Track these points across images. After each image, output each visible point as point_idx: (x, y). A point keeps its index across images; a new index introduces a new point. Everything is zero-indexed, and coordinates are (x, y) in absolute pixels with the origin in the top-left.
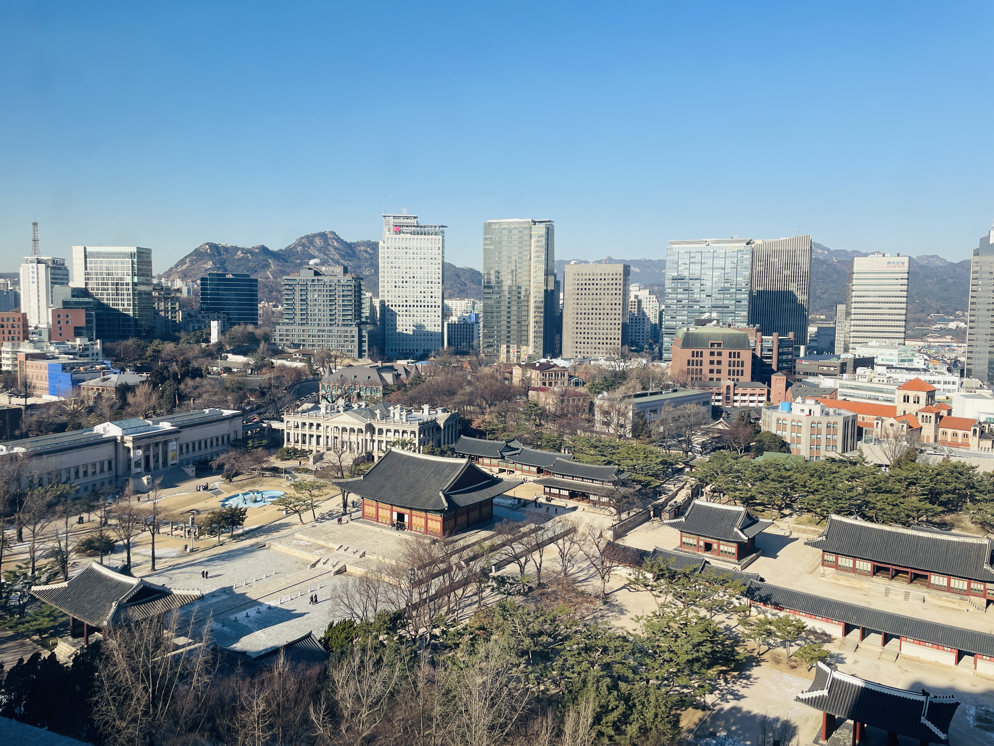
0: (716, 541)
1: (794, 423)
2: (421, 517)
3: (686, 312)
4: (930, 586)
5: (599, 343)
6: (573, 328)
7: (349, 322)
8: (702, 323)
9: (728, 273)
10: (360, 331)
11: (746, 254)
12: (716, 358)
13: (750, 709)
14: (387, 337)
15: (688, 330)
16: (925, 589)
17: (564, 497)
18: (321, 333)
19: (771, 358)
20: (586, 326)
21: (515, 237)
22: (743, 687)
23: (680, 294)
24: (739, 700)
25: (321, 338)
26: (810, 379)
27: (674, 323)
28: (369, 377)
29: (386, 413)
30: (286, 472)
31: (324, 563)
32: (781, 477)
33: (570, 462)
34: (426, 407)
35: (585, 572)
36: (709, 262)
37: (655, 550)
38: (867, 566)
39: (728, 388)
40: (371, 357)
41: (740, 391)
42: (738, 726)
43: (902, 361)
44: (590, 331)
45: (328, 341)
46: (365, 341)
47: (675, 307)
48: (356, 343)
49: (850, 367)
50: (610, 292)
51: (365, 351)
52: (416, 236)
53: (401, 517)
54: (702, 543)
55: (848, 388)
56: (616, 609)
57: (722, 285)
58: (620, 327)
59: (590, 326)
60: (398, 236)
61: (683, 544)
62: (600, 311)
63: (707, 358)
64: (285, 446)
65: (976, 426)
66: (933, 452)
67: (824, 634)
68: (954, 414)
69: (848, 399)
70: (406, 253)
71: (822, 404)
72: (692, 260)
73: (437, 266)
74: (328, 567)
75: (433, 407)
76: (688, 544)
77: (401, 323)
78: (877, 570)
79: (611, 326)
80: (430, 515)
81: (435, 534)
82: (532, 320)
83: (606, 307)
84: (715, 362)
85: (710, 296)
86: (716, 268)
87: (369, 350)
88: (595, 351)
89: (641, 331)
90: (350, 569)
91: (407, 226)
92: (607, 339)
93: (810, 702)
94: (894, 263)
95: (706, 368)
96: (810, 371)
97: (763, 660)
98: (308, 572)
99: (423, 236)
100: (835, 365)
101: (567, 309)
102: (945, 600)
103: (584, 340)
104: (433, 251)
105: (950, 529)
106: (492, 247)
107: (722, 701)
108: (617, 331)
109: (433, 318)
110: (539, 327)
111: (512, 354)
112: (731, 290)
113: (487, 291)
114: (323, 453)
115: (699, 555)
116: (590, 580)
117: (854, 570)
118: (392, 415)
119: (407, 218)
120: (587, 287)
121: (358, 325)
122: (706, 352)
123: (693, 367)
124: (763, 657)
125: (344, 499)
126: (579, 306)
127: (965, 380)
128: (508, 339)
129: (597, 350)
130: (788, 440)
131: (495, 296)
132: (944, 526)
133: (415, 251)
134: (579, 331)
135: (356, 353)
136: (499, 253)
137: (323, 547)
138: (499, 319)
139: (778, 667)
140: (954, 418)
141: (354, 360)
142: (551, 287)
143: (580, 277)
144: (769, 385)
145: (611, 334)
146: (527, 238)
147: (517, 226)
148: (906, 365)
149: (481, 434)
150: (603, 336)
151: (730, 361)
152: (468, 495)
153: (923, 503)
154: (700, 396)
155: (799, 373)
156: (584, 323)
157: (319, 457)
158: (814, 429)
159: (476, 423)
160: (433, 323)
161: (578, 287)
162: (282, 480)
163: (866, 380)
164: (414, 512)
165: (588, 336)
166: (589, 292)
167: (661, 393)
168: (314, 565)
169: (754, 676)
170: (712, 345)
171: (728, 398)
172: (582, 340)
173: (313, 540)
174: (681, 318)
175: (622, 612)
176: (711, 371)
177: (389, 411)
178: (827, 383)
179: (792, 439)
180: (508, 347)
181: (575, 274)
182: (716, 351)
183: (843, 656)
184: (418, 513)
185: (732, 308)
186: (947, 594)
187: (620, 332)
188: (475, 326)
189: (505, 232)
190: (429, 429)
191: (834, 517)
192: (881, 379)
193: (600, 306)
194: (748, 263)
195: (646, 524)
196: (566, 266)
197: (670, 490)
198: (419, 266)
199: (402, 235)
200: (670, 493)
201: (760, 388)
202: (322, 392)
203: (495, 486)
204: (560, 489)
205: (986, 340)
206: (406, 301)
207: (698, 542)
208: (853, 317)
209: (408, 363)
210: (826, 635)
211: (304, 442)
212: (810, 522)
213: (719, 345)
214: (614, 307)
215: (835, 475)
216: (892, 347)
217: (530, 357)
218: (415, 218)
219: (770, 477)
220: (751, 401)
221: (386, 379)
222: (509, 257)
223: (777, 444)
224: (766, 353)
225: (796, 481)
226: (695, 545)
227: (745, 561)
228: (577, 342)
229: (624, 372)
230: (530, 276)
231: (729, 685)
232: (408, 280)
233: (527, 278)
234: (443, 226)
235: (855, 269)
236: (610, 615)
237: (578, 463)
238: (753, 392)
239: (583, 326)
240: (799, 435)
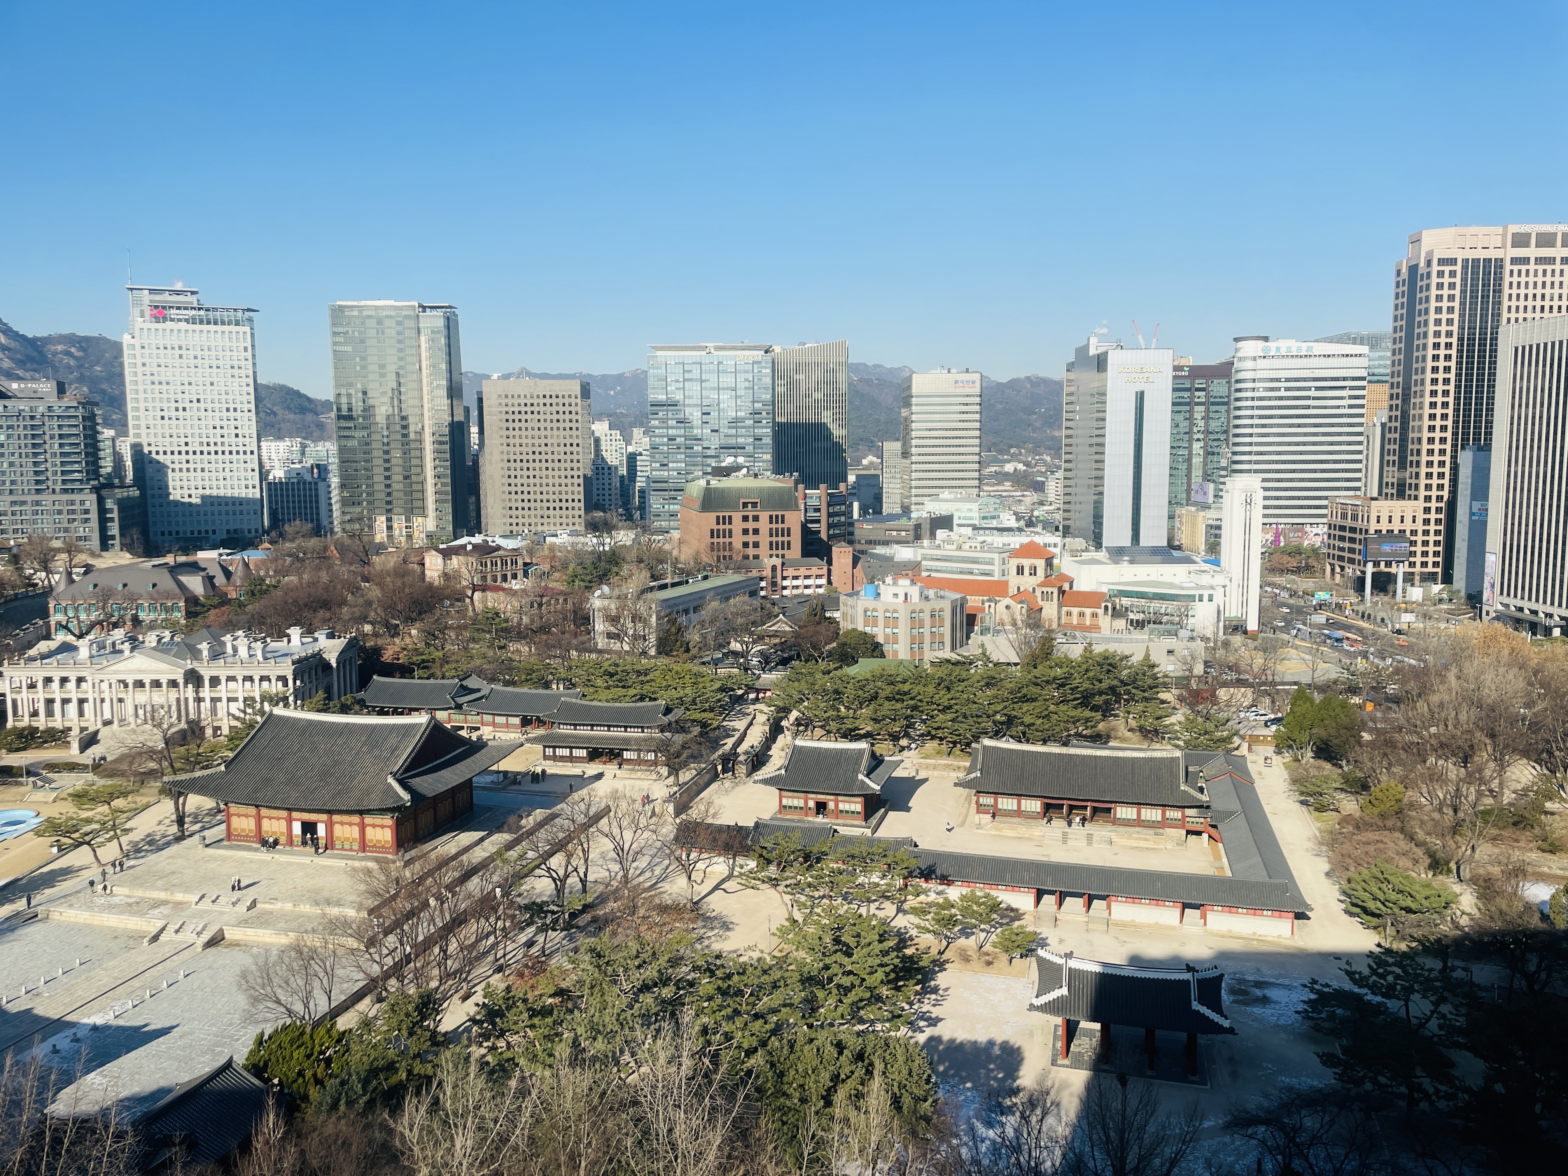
0: (832, 797)
1: (888, 615)
2: (350, 824)
3: (683, 456)
4: (1116, 822)
5: (548, 508)
6: (503, 484)
7: (77, 486)
8: (725, 472)
9: (741, 397)
10: (101, 502)
11: (765, 368)
12: (751, 525)
13: (955, 1036)
14: (150, 510)
15: (708, 483)
16: (1110, 827)
17: (579, 759)
18: (17, 508)
19: (818, 521)
20: (525, 481)
21: (392, 333)
22: (934, 1005)
23: (672, 428)
24: (935, 1025)
25: (18, 517)
26: (880, 550)
27: (666, 473)
28: (154, 585)
29: (217, 648)
30: (29, 773)
31: (177, 931)
32: (898, 693)
33: (579, 701)
34: (295, 632)
35: (648, 874)
36: (713, 378)
37: (757, 824)
38: (1034, 805)
39: (774, 568)
40: (127, 547)
41: (790, 572)
42: (947, 1064)
43: (984, 518)
44: (532, 489)
45: (35, 522)
46: (112, 520)
47: (666, 448)
48: (95, 523)
49: (926, 529)
50: (561, 425)
51: (113, 537)
52: (198, 327)
53: (309, 828)
54: (811, 804)
55: (933, 559)
56: (716, 923)
57: (734, 414)
58: (581, 481)
59: (531, 480)
60: (160, 326)
61: (783, 808)
62: (547, 457)
63: (738, 525)
64: (10, 724)
65: (1106, 601)
66: (1064, 641)
67: (1010, 909)
68: (1075, 588)
69: (933, 574)
70: (181, 356)
71: (919, 584)
72: (687, 376)
73: (244, 381)
74: (188, 936)
75: (309, 631)
76: (790, 807)
77: (178, 484)
78: (1050, 809)
79: (566, 481)
80: (368, 819)
81: (382, 848)
82: (429, 472)
83: (556, 449)
84: (751, 532)
85: (717, 431)
86: (724, 389)
87: (122, 535)
88: (542, 520)
89: (607, 487)
90: (231, 934)
91: (179, 308)
92: (561, 500)
93: (1047, 1008)
94: (962, 382)
95: (737, 540)
96: (875, 538)
97: (947, 961)
98: (146, 954)
99: (212, 327)
100: (907, 528)
101: (491, 453)
102: (1136, 839)
103: (523, 505)
104: (235, 353)
105: (1106, 742)
106: (349, 349)
107: (914, 1031)
108: (576, 489)
109: (242, 474)
110: (443, 485)
111: (396, 532)
112: (747, 422)
113: (344, 424)
114: (96, 732)
115: (809, 822)
116: (660, 885)
117: (1018, 813)
118: (229, 650)
119: (178, 293)
120: (523, 417)
121: (97, 490)
122: (737, 517)
123: (718, 540)
124: (944, 957)
125: (177, 809)
126: (511, 449)
127: (1067, 540)
128: (389, 507)
129: (545, 520)
130: (880, 639)
131: (358, 434)
132: (1099, 739)
133: (199, 353)
134: (513, 489)
135: (95, 542)
136: (363, 359)
137: (164, 903)
138: (370, 474)
139: (969, 966)
140: (1079, 593)
141: (93, 555)
142: (459, 417)
143: (510, 401)
144: (830, 563)
145: (567, 493)
146: (413, 333)
147: (392, 313)
148: (994, 523)
149: (405, 671)
150: (554, 497)
151: (771, 529)
152: (434, 775)
153: (1080, 710)
154: (744, 584)
155: (859, 542)
156: (522, 476)
157: (89, 741)
158: (915, 622)
159: (391, 652)
160: (243, 483)
161: (507, 417)
162: (22, 789)
163: (954, 547)
164: (336, 818)
165: (529, 497)
166: (527, 425)
167: (687, 582)
168: (155, 938)
169: (942, 987)
170: (745, 505)
171: (774, 584)
172: (520, 505)
173: (139, 893)
174: (675, 465)
175: (726, 926)
176: (746, 545)
177: (224, 644)
178: (904, 553)
179: (886, 636)
180: (389, 520)
181: (500, 396)
182: (751, 514)
183: (1043, 936)
184: (346, 818)
185: (749, 449)
186: (1138, 829)
187: (581, 489)
188: (321, 486)
189: (372, 323)
190: (311, 669)
191: (987, 742)
192: (973, 545)
193: (546, 448)
194: (768, 380)
195: (714, 786)
196: (484, 382)
197: (734, 730)
198: (208, 381)
199: (169, 324)
200: (737, 735)
201: (818, 567)
202: (56, 618)
203: (477, 755)
204: (571, 748)
205: (1089, 486)
206: (187, 444)
207: (806, 803)
208: (914, 459)
209: (221, 555)
210: (1012, 910)
211: (50, 713)
212: (938, 753)
213: (754, 505)
214: (568, 449)
215: (966, 683)
216: (968, 499)
217: (429, 536)
218: (193, 293)
219: (882, 694)
220: (806, 587)
221: (190, 586)
222: (382, 366)
223: (869, 646)
224: (811, 514)
225: (919, 697)
226: (801, 808)
227: (874, 821)
228: (511, 508)
229: (613, 552)
230: (422, 398)
231: (915, 1007)
232: (188, 405)
233: (416, 402)
234: (249, 310)
235: (914, 391)
236: (710, 934)
237: (595, 703)
238: (808, 573)
239: (519, 481)
240: (895, 631)
